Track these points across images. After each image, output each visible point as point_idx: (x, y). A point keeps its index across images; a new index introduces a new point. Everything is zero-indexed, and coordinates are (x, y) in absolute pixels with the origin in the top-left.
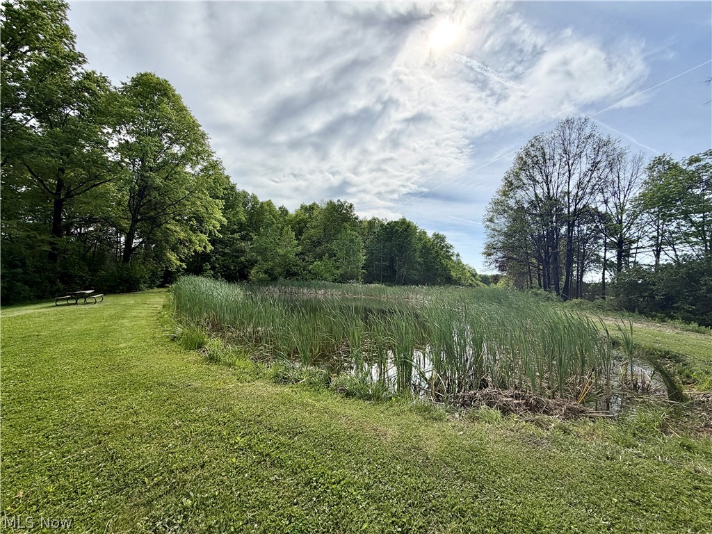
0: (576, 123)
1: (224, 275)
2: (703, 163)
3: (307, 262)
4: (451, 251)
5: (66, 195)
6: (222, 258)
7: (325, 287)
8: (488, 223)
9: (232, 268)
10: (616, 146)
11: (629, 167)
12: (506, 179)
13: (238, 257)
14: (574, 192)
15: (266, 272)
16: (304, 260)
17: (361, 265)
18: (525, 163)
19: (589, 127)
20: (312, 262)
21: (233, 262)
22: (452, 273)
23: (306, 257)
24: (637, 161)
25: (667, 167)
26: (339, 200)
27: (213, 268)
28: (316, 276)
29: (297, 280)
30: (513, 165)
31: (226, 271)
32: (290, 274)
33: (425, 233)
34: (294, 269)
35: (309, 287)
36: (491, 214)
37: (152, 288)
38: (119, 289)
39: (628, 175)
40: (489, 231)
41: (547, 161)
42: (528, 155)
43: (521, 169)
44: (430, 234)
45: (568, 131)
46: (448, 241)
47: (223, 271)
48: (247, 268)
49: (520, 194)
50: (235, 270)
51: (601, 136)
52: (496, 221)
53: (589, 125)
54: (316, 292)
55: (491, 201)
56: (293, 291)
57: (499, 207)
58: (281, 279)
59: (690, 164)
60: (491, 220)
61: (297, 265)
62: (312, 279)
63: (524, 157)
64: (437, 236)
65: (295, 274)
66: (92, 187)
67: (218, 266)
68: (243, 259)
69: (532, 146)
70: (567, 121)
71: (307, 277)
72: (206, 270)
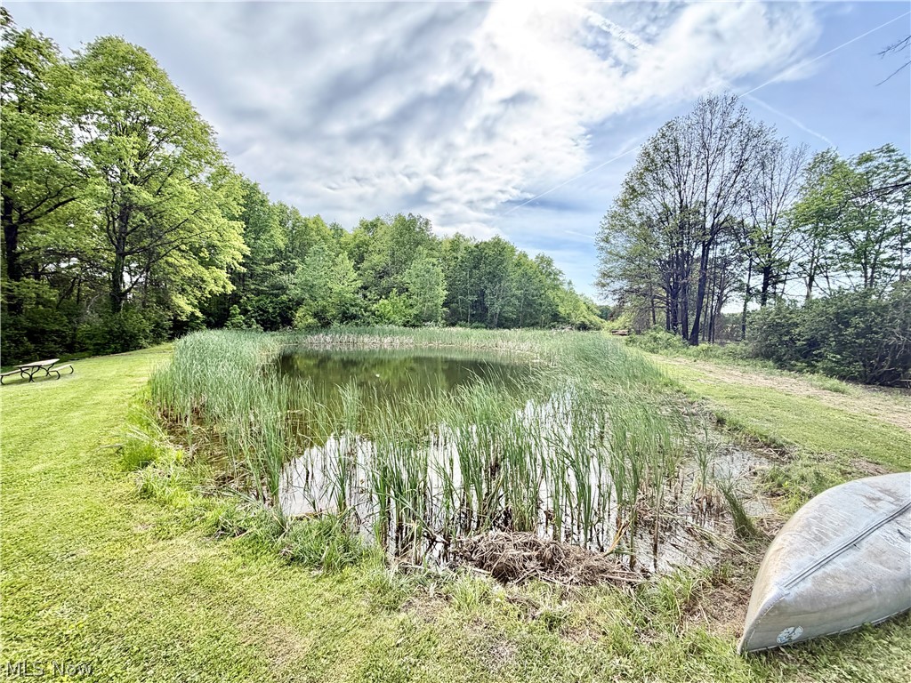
0: (719, 103)
1: (261, 320)
2: (875, 163)
3: (370, 300)
4: (561, 279)
5: (19, 219)
6: (257, 298)
7: (392, 333)
8: (602, 244)
9: (271, 310)
10: (769, 138)
11: (787, 165)
12: (627, 183)
13: (277, 296)
14: (712, 200)
15: (315, 315)
16: (365, 296)
17: (440, 301)
18: (653, 161)
19: (736, 110)
20: (376, 300)
21: (271, 302)
22: (560, 309)
23: (368, 294)
24: (797, 156)
25: (830, 166)
26: (410, 214)
27: (244, 312)
28: (381, 318)
29: (357, 324)
30: (637, 163)
31: (262, 315)
32: (346, 317)
33: (525, 256)
34: (353, 310)
35: (371, 333)
36: (607, 231)
37: (158, 344)
38: (110, 348)
39: (784, 176)
40: (604, 255)
41: (682, 158)
42: (656, 149)
43: (647, 169)
44: (532, 257)
45: (709, 116)
46: (556, 266)
47: (259, 315)
48: (290, 309)
49: (644, 204)
50: (274, 313)
51: (752, 123)
52: (613, 242)
53: (737, 107)
54: (380, 340)
55: (606, 215)
56: (351, 341)
57: (618, 222)
58: (336, 324)
59: (859, 163)
60: (607, 241)
61: (356, 305)
62: (377, 323)
63: (652, 153)
64: (542, 259)
65: (354, 317)
66: (56, 206)
67: (250, 308)
68: (284, 297)
69: (663, 136)
70: (710, 102)
71: (370, 320)
72: (234, 315)
